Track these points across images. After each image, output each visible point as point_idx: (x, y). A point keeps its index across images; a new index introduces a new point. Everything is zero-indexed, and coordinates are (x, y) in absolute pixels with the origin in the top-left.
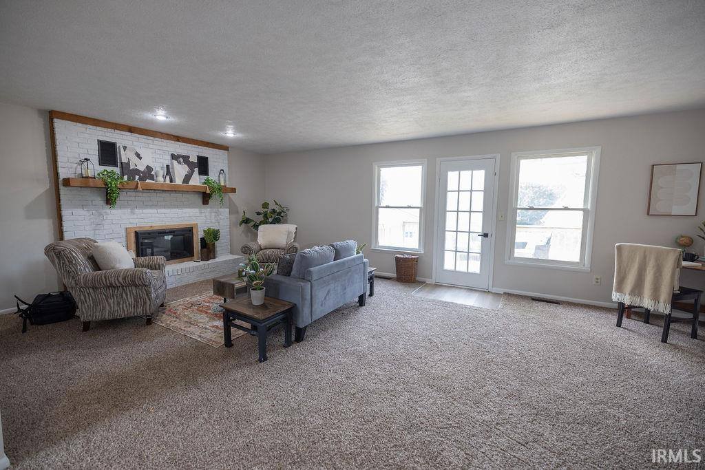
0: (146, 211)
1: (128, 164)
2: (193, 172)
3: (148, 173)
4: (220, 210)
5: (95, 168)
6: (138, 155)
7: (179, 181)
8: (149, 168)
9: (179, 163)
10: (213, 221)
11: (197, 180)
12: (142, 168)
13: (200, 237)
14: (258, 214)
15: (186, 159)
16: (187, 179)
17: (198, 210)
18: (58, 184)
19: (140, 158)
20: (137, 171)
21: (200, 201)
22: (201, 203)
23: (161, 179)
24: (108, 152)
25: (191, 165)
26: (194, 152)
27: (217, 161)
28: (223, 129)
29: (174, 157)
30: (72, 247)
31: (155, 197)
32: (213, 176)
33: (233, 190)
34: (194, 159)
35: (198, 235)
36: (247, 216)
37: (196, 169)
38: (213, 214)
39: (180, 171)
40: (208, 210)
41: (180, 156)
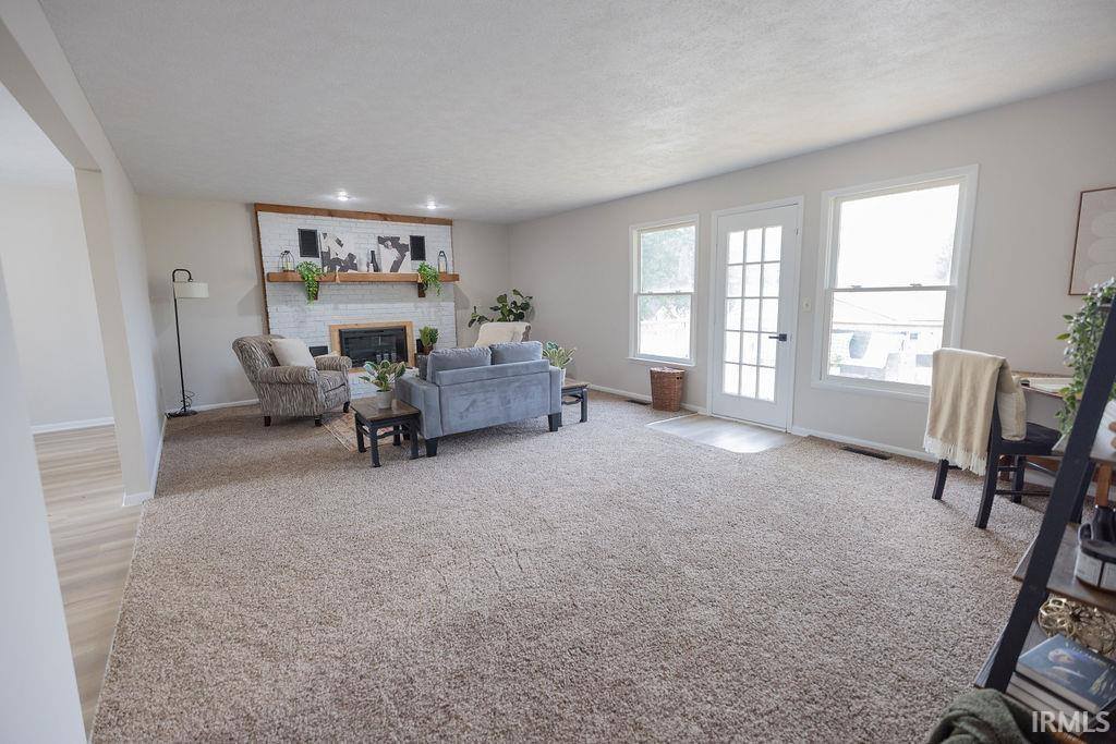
0: (351, 306)
1: (328, 253)
2: (403, 256)
3: (351, 262)
4: (442, 304)
5: (296, 260)
6: (339, 242)
7: (386, 268)
8: (351, 256)
9: (387, 247)
10: (433, 318)
11: (409, 267)
12: (343, 257)
13: (415, 338)
14: (496, 309)
15: (395, 241)
16: (396, 266)
17: (412, 304)
18: (264, 278)
19: (342, 246)
20: (338, 261)
21: (414, 292)
22: (417, 295)
23: (363, 268)
24: (309, 241)
25: (401, 249)
26: (405, 233)
27: (435, 239)
28: (423, 201)
29: (381, 240)
30: (253, 342)
31: (360, 290)
32: (431, 259)
33: (455, 277)
34: (405, 240)
35: (413, 337)
36: (480, 313)
37: (408, 254)
38: (432, 310)
39: (388, 256)
40: (427, 304)
41: (387, 239)
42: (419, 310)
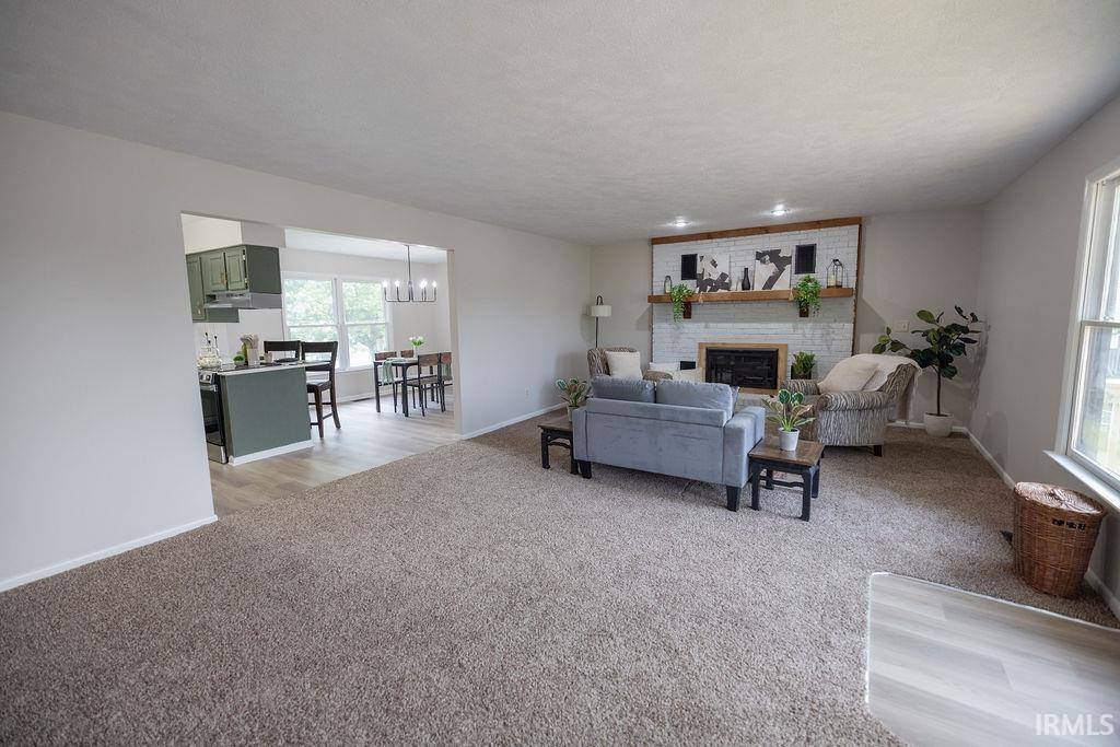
0: (720, 325)
1: (702, 275)
2: (781, 270)
3: (723, 282)
5: (677, 284)
6: (714, 264)
8: (723, 276)
9: (764, 262)
10: (817, 342)
12: (715, 277)
13: (790, 364)
15: (774, 256)
16: (771, 281)
17: (791, 325)
20: (710, 281)
21: (796, 311)
22: (797, 316)
24: (689, 266)
25: (782, 262)
29: (759, 256)
32: (821, 270)
35: (786, 364)
37: (790, 267)
38: (819, 332)
39: (763, 272)
40: (810, 325)
41: (764, 254)
42: (800, 331)
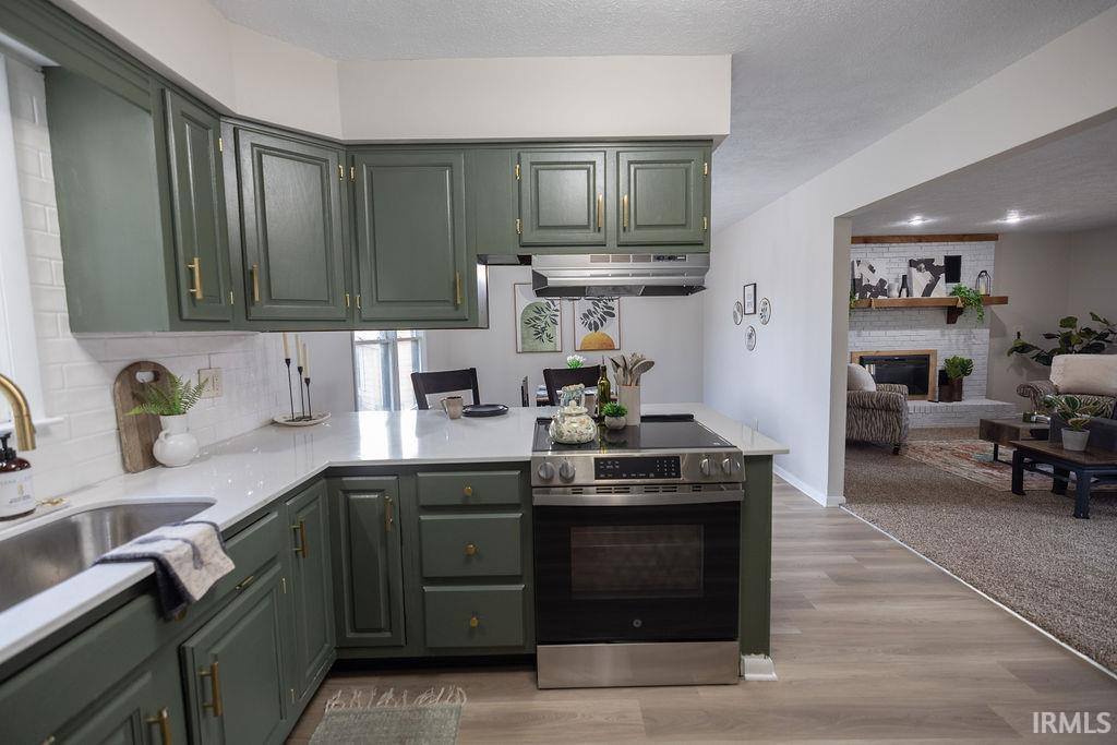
0: (873, 333)
1: (861, 280)
2: (937, 280)
3: (882, 288)
4: (974, 331)
6: (872, 269)
8: (882, 282)
9: (919, 270)
10: (961, 347)
11: (942, 290)
12: (874, 283)
13: (939, 368)
14: (1049, 336)
15: (929, 263)
16: (929, 289)
17: (938, 331)
19: (874, 271)
20: (869, 287)
21: (943, 318)
22: (945, 322)
23: (895, 293)
25: (935, 271)
27: (975, 261)
29: (912, 263)
31: (886, 316)
33: (1003, 300)
35: (938, 365)
36: (1025, 339)
37: (943, 276)
38: (963, 337)
40: (955, 331)
41: (920, 261)
42: (947, 338)
